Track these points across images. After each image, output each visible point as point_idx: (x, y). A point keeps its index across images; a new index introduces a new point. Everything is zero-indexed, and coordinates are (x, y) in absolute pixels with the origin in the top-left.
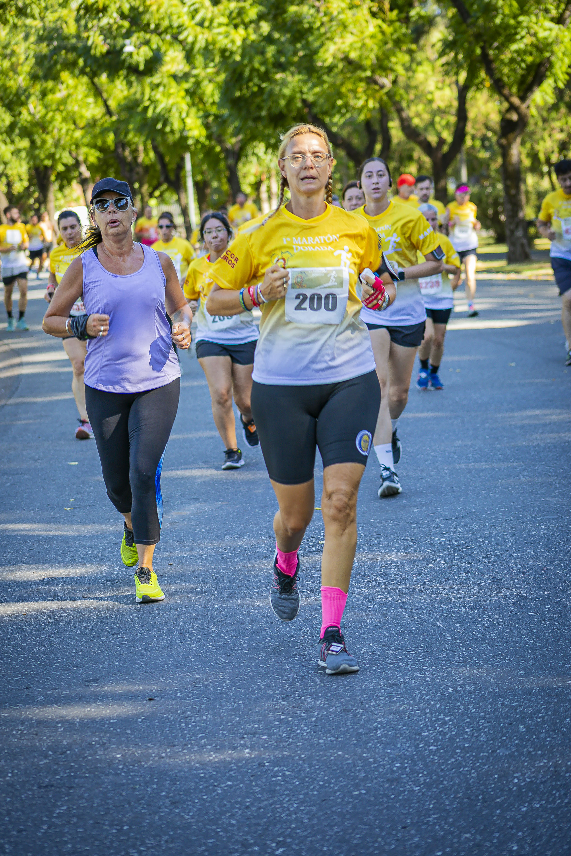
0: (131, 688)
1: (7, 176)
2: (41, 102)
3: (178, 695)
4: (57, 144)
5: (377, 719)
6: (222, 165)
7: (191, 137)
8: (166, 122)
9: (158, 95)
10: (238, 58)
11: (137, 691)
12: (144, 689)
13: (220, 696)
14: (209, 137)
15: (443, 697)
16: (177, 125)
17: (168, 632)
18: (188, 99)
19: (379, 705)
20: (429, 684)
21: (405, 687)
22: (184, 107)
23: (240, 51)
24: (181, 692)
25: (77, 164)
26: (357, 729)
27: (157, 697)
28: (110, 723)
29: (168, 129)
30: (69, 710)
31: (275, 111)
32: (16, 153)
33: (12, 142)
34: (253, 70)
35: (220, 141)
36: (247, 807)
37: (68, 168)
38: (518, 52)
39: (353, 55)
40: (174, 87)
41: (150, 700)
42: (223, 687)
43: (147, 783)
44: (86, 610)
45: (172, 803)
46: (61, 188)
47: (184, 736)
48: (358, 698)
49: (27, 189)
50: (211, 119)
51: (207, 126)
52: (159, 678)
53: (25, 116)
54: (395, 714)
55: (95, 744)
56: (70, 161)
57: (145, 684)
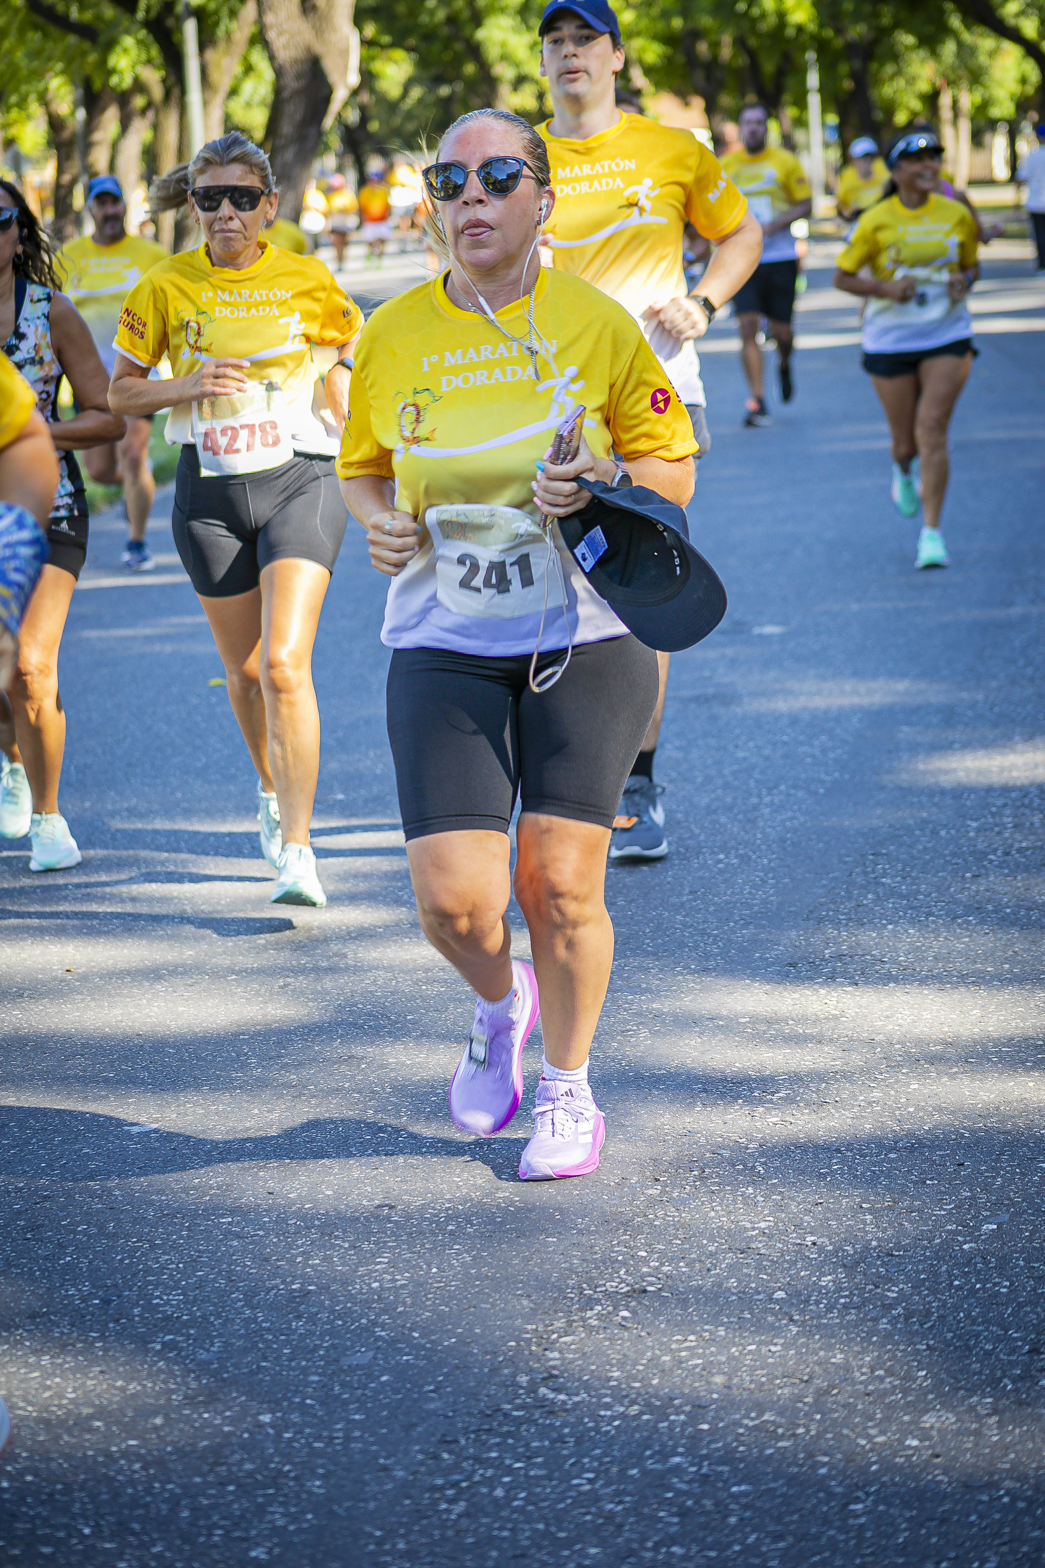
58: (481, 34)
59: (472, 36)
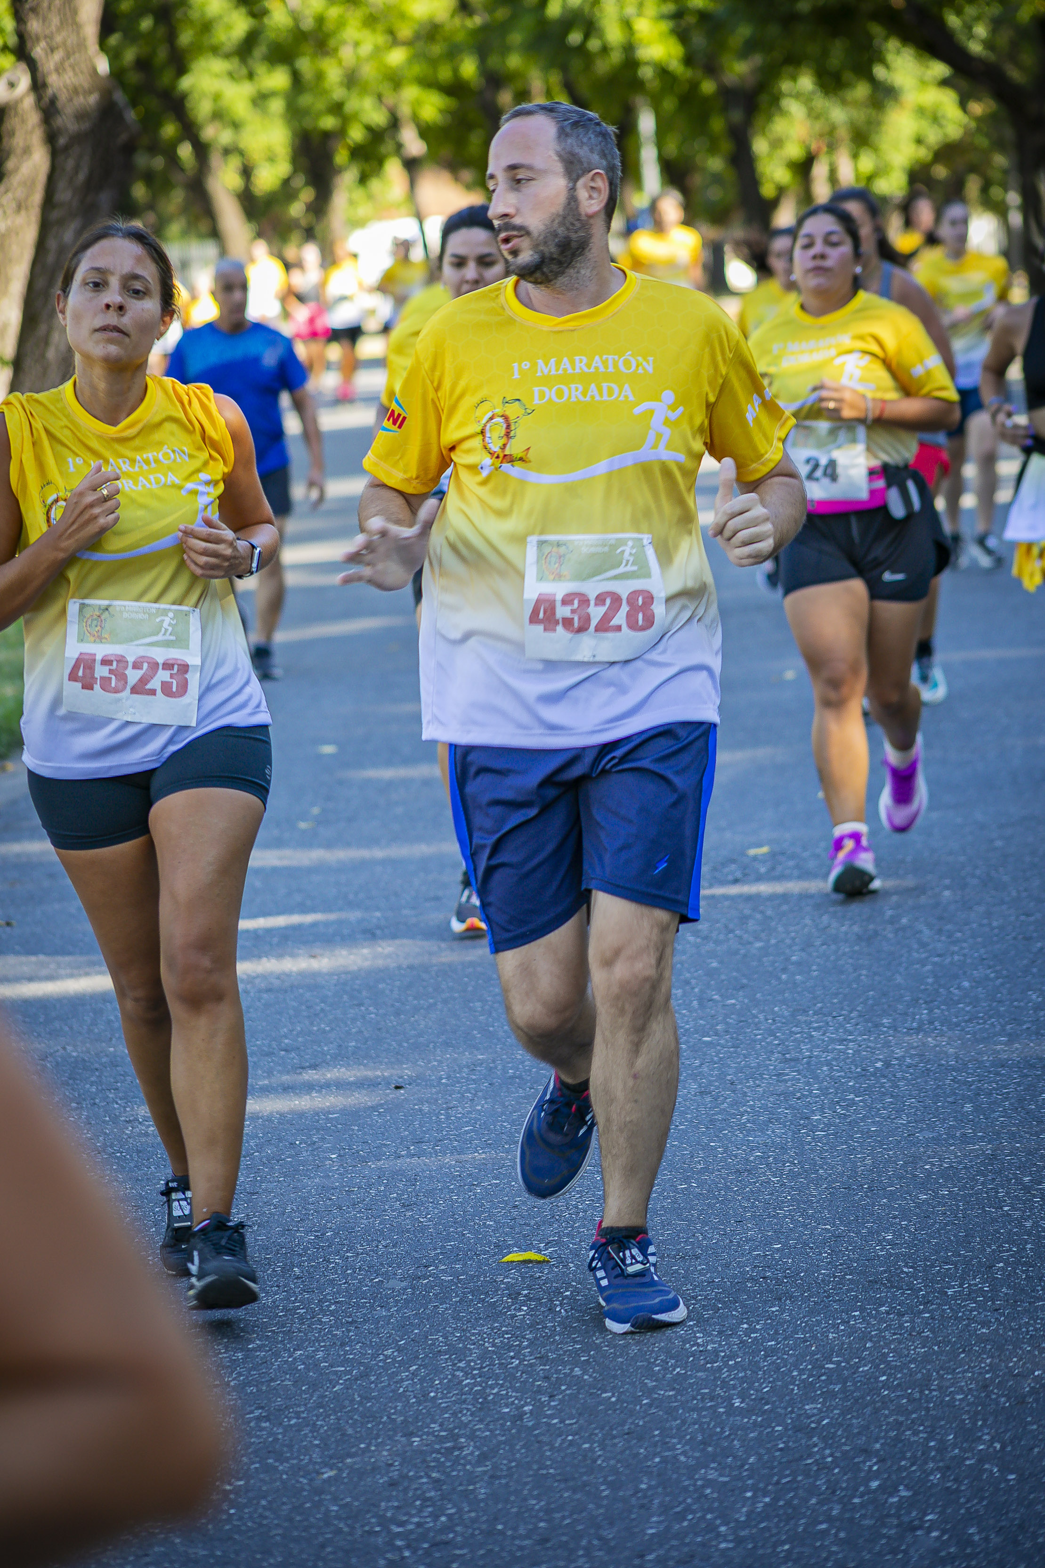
0: (369, 1074)
1: (241, 153)
3: (444, 1081)
4: (351, 80)
5: (748, 1101)
6: (717, 124)
7: (647, 63)
8: (590, 28)
11: (378, 1077)
12: (392, 1075)
13: (509, 1081)
14: (688, 60)
15: (864, 1073)
16: (614, 34)
17: (445, 1002)
19: (759, 1086)
20: (848, 1058)
21: (808, 1063)
24: (448, 1078)
25: (395, 123)
26: (713, 1115)
27: (410, 1084)
28: (327, 1119)
29: (594, 44)
30: (266, 1104)
32: (260, 100)
33: (251, 76)
35: (712, 69)
36: (516, 1207)
37: (376, 135)
41: (397, 1088)
42: (517, 1069)
43: (370, 1186)
44: (315, 975)
45: (404, 1206)
46: (363, 180)
47: (440, 1131)
48: (729, 1078)
49: (286, 182)
50: (691, 20)
51: (682, 35)
52: (417, 1061)
53: (278, 15)
54: (779, 1095)
55: (300, 1143)
56: (378, 117)
57: (393, 1068)
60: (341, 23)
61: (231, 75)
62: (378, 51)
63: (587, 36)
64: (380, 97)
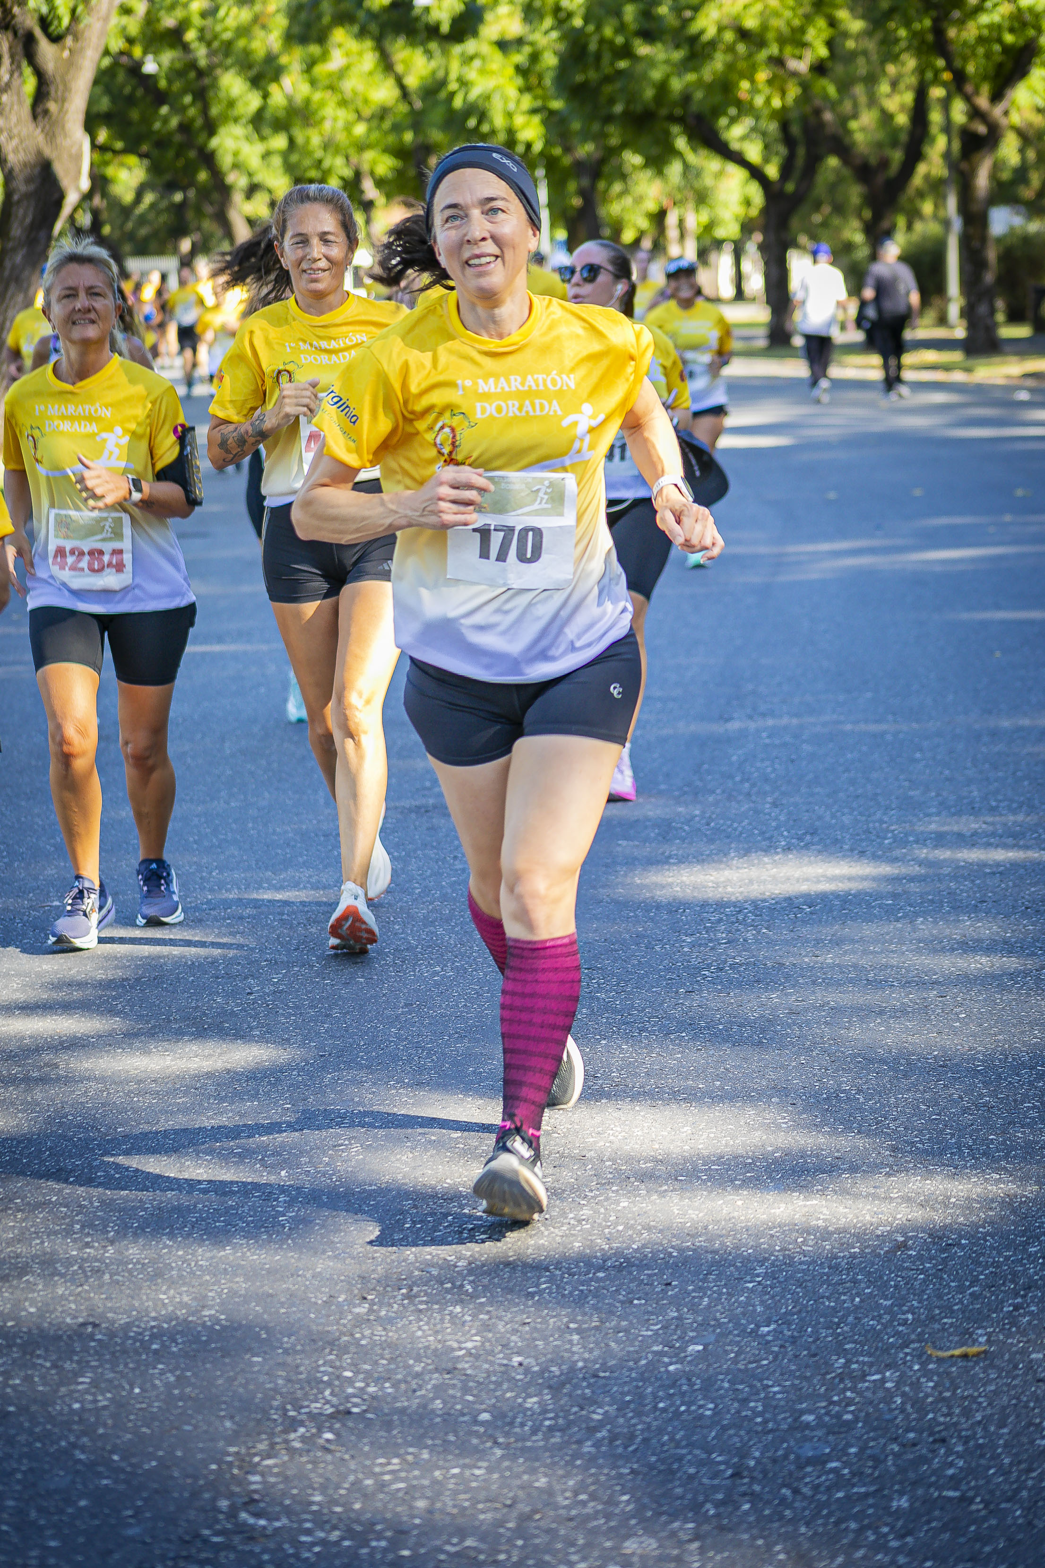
2: (305, 75)
4: (328, 145)
8: (483, 116)
9: (472, 74)
10: (578, 22)
16: (499, 121)
18: (520, 81)
22: (512, 91)
23: (582, 11)
25: (359, 176)
29: (485, 128)
31: (638, 108)
32: (266, 155)
33: (262, 138)
34: (602, 41)
38: (991, 27)
39: (751, 23)
40: (496, 59)
50: (552, 115)
53: (278, 97)
56: (348, 173)
58: (214, 143)
59: (205, 144)
60: (322, 104)
61: (247, 138)
62: (348, 128)
63: (480, 122)
64: (347, 158)
